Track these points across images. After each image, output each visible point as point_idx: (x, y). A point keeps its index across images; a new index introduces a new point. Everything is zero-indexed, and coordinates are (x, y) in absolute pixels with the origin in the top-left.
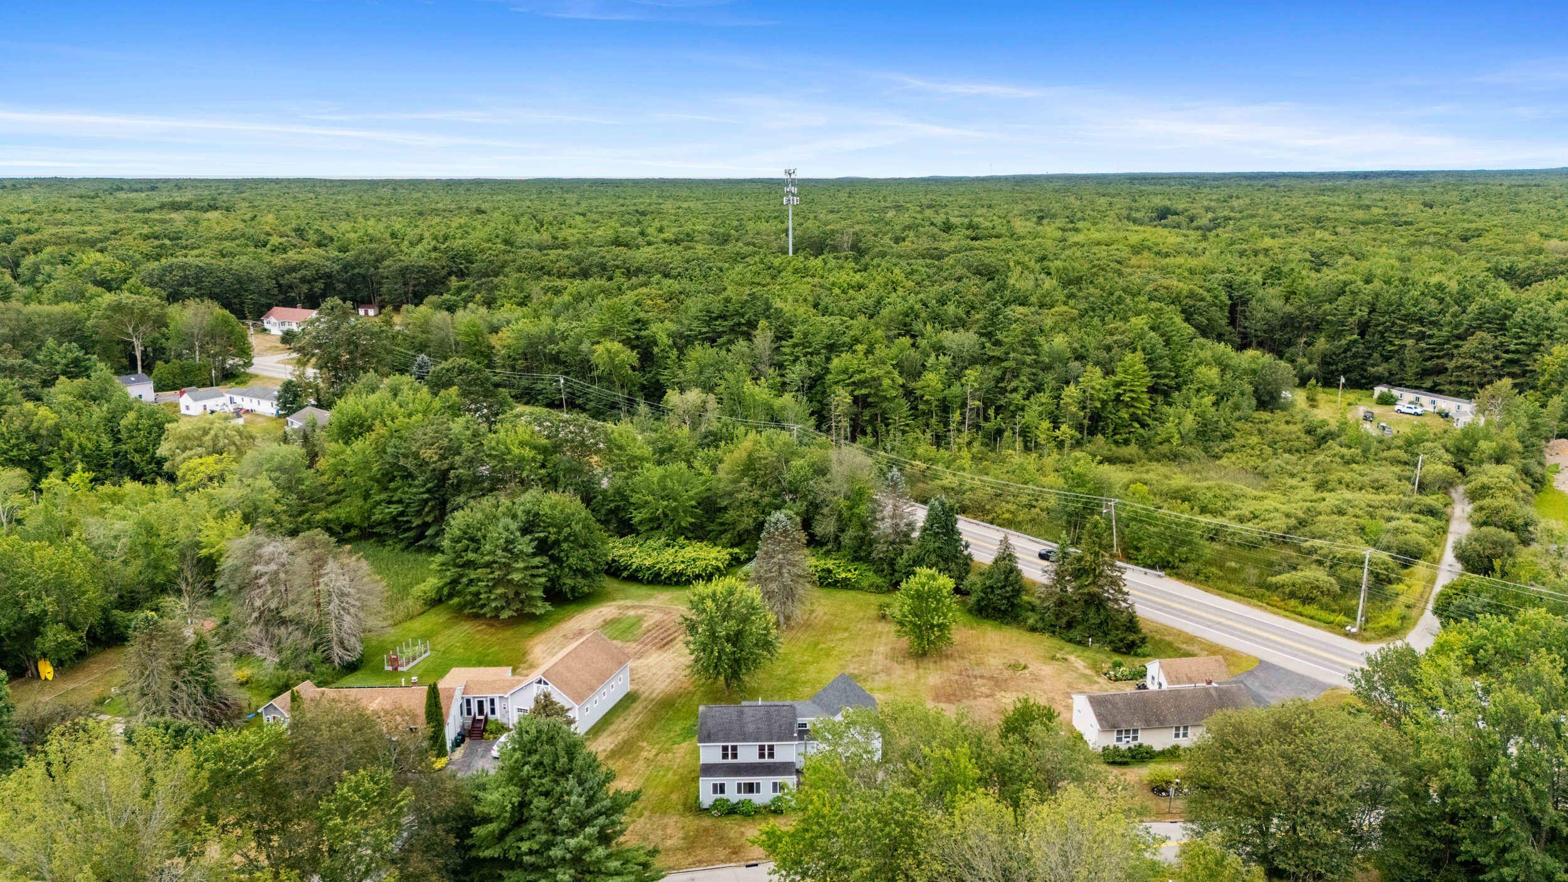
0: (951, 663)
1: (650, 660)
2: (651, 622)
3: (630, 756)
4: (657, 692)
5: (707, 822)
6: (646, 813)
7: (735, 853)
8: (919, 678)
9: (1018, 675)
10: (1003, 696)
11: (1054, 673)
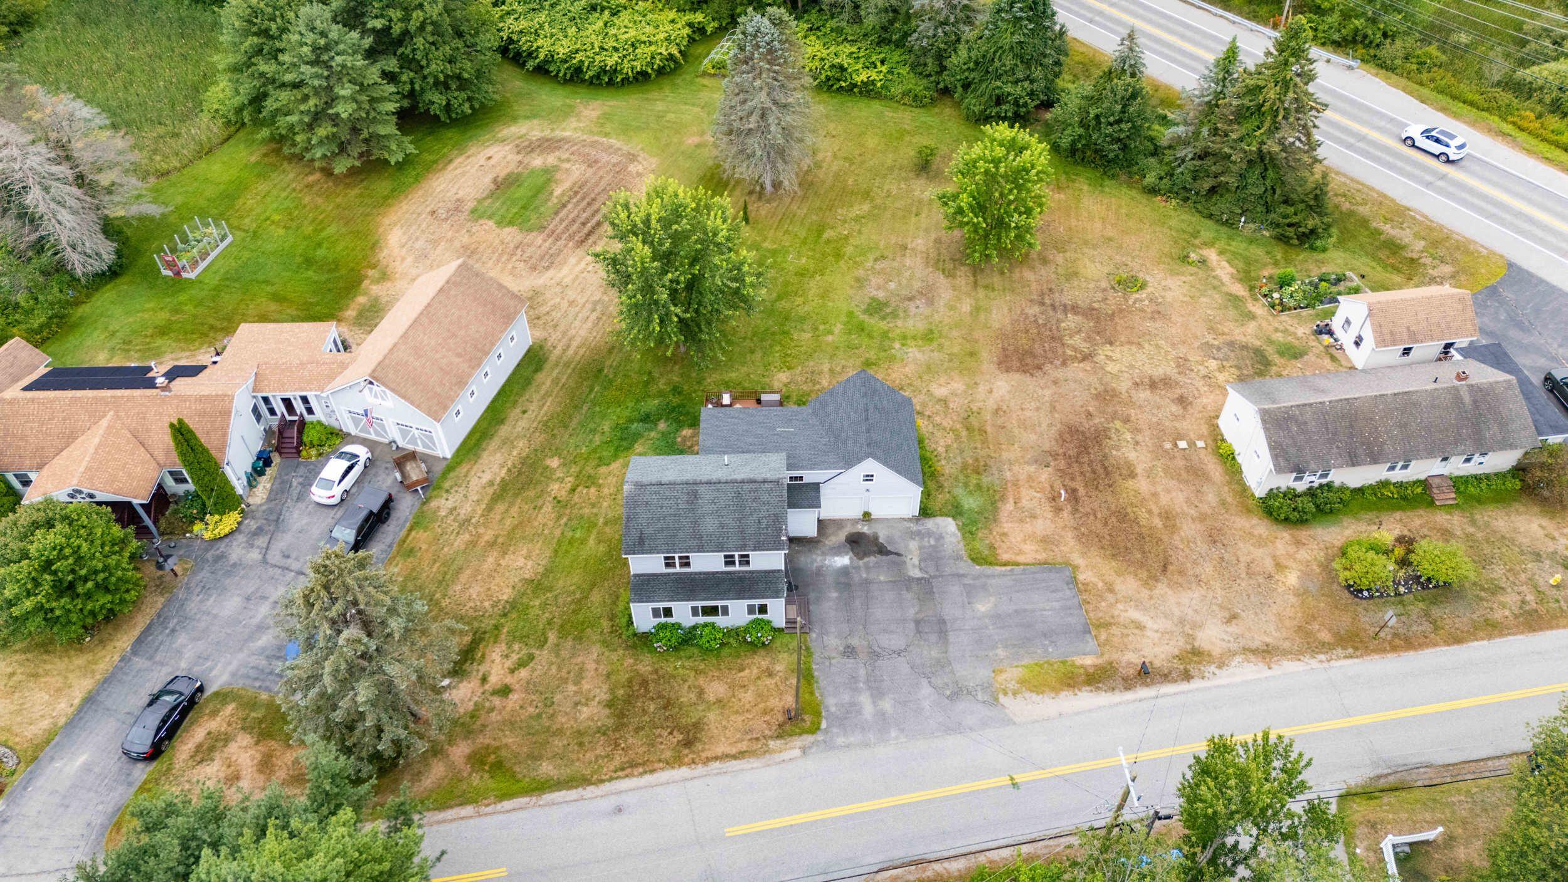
0: (1029, 275)
1: (565, 270)
2: (567, 185)
3: (531, 493)
4: (574, 344)
5: (645, 665)
6: (552, 637)
7: (688, 743)
8: (977, 309)
9: (1130, 302)
10: (1109, 358)
11: (1185, 296)
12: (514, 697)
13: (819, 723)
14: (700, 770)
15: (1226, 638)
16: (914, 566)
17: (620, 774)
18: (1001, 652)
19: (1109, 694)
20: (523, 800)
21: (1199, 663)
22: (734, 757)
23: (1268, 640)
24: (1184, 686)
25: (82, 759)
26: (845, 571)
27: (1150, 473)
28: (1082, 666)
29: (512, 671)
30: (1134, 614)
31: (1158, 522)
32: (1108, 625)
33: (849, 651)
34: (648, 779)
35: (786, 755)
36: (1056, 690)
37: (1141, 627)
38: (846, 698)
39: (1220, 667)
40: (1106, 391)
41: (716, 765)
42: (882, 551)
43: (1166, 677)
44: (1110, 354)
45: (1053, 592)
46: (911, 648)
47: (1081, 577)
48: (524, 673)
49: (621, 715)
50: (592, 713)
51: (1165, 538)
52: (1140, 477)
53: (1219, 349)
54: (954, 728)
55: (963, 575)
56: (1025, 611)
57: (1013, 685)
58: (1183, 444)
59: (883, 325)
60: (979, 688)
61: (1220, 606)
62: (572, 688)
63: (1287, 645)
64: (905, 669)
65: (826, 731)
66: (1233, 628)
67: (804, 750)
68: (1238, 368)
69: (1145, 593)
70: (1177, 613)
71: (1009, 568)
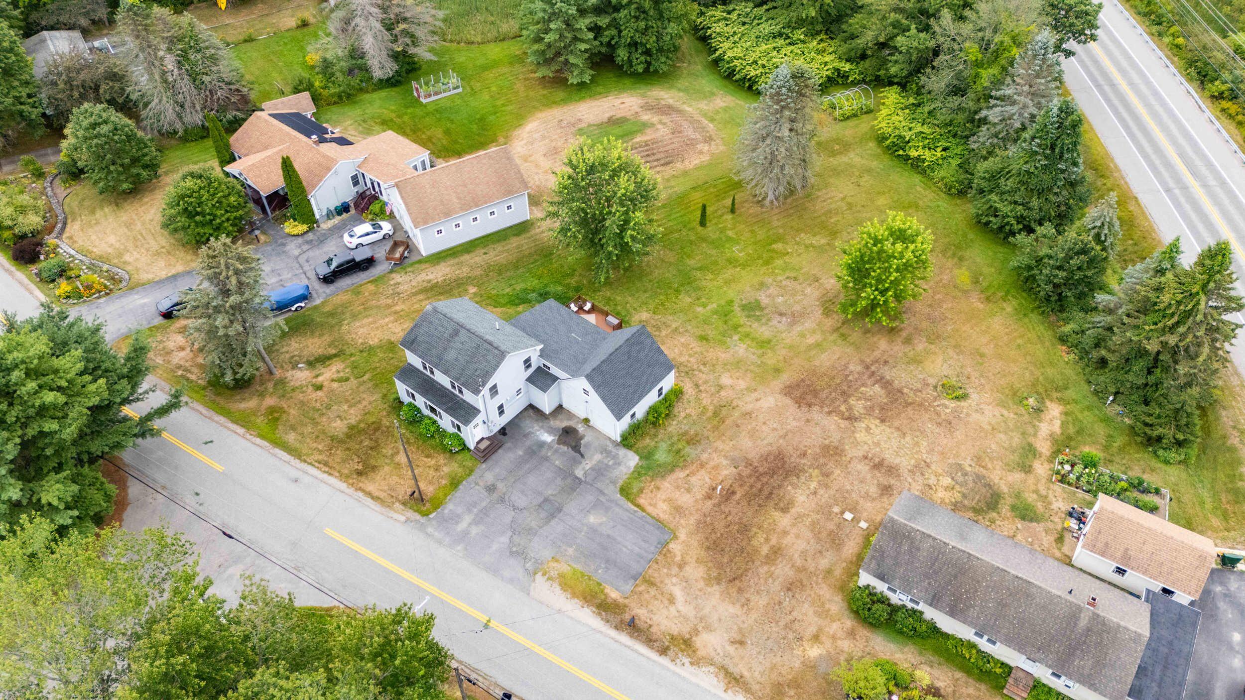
0: (883, 344)
2: (647, 138)
5: (388, 420)
6: (367, 376)
7: (360, 473)
8: (818, 345)
9: (936, 404)
10: (868, 429)
11: (990, 424)
12: (320, 393)
13: (431, 513)
14: (351, 491)
15: (719, 650)
16: (583, 469)
17: (317, 464)
18: (570, 551)
19: (602, 622)
20: (265, 444)
21: (682, 651)
22: (373, 498)
23: (746, 674)
24: (654, 656)
25: (146, 300)
26: (542, 444)
27: (799, 517)
28: (606, 595)
29: (333, 380)
30: (678, 592)
31: (765, 550)
32: (652, 584)
33: (491, 489)
34: (325, 476)
35: (396, 516)
36: (574, 595)
37: (672, 600)
38: (459, 510)
39: (692, 664)
40: (837, 448)
41: (360, 494)
42: (576, 448)
43: (649, 641)
44: (873, 426)
45: (644, 541)
46: (524, 511)
47: (672, 546)
48: (335, 385)
49: (349, 436)
50: (339, 427)
51: (758, 563)
52: (788, 516)
53: (965, 474)
54: (494, 570)
55: (603, 494)
56: (615, 539)
57: (554, 573)
58: (848, 516)
59: (743, 321)
60: (533, 560)
61: (740, 629)
62: (346, 407)
63: (756, 687)
64: (508, 519)
65: (430, 520)
66: (731, 649)
67: (408, 520)
68: (964, 496)
69: (701, 584)
70: (706, 611)
71: (636, 509)
